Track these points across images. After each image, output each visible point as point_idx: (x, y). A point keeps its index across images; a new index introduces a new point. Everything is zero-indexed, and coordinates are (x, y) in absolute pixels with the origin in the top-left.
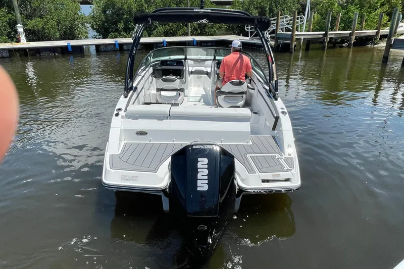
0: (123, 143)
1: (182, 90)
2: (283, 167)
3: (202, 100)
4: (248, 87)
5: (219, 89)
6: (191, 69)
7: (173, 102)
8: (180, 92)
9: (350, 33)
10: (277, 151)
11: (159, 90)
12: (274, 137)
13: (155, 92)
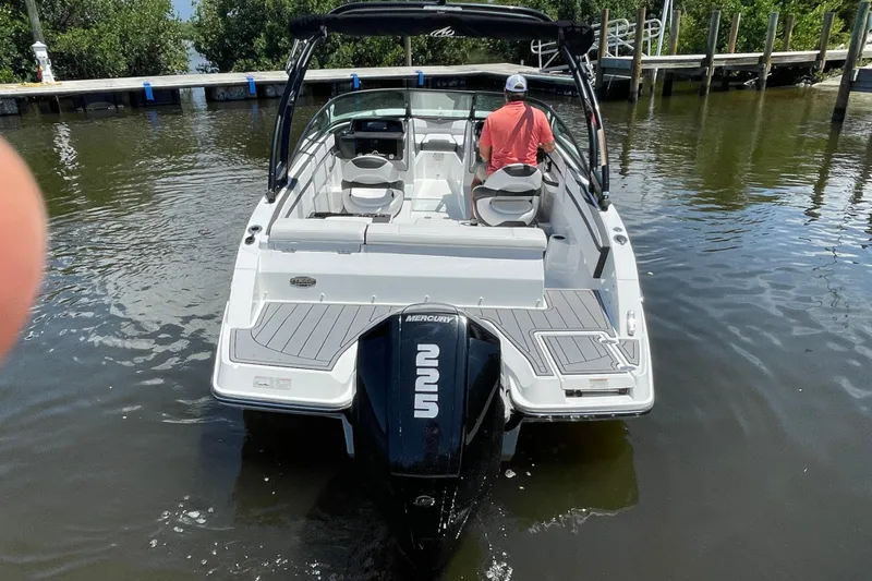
0: (262, 303)
1: (398, 185)
2: (614, 362)
3: (444, 208)
4: (543, 179)
5: (481, 184)
6: (419, 139)
7: (378, 211)
8: (394, 190)
9: (761, 57)
10: (603, 324)
11: (347, 185)
12: (597, 293)
13: (338, 189)
